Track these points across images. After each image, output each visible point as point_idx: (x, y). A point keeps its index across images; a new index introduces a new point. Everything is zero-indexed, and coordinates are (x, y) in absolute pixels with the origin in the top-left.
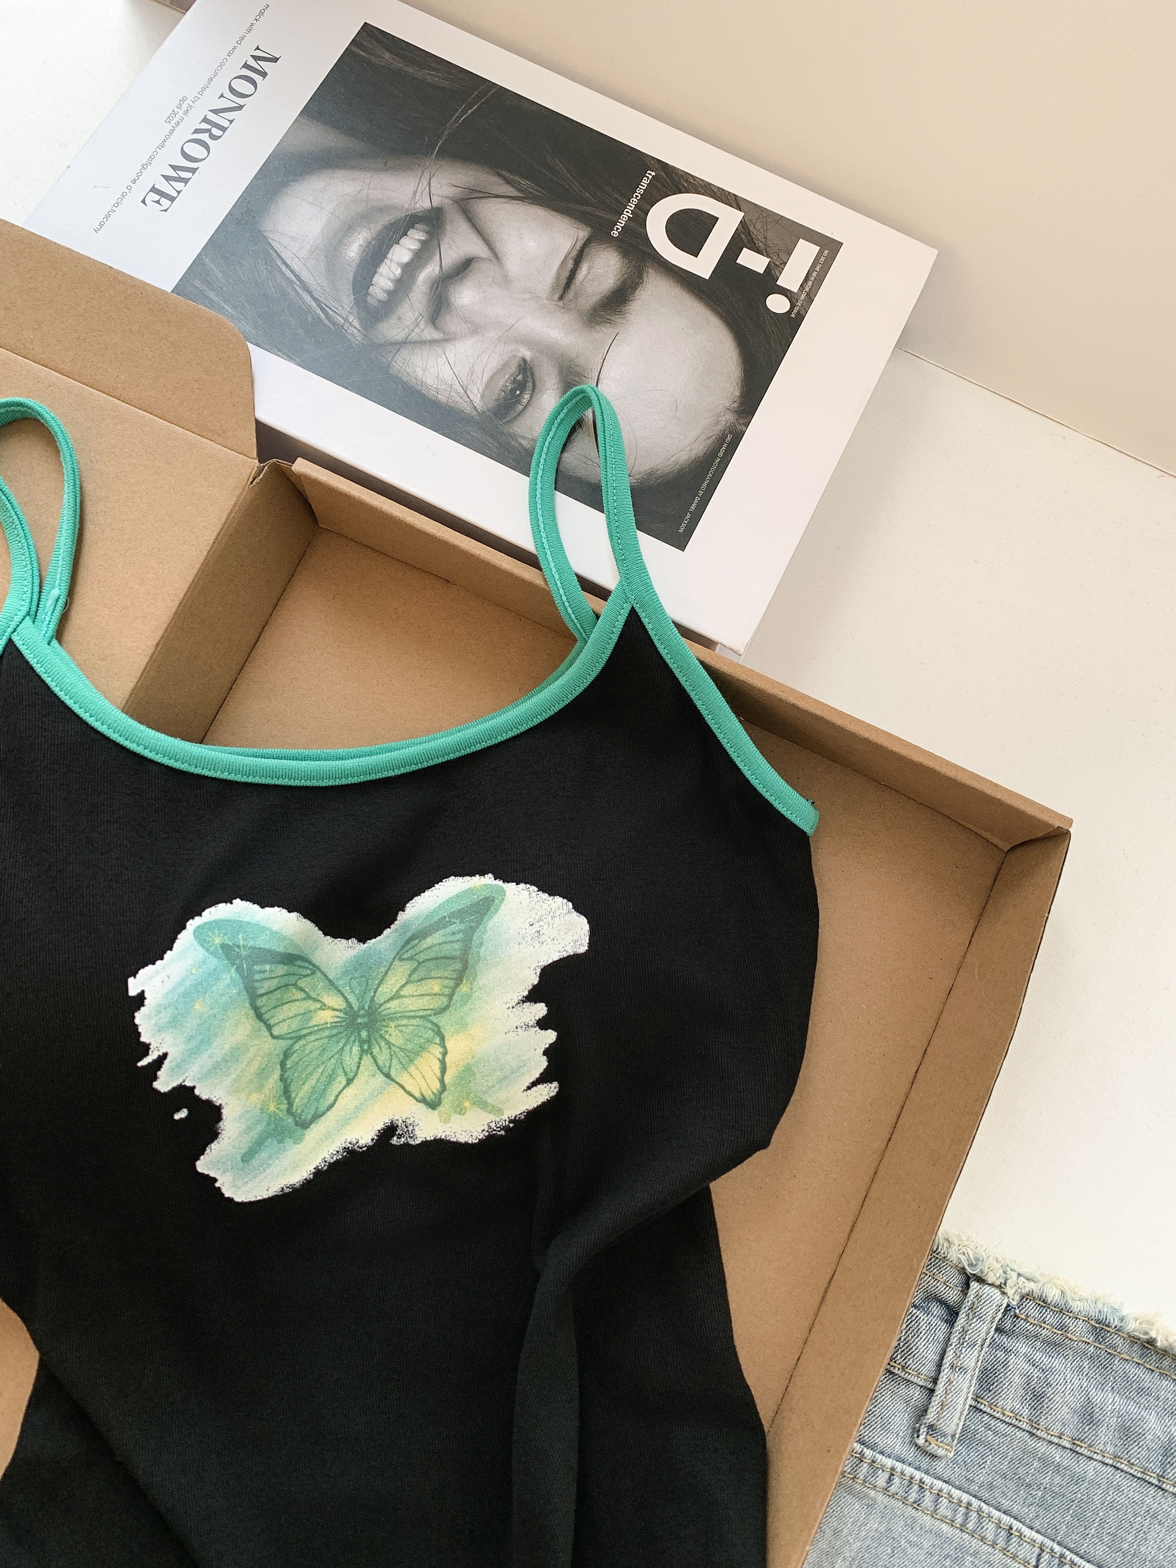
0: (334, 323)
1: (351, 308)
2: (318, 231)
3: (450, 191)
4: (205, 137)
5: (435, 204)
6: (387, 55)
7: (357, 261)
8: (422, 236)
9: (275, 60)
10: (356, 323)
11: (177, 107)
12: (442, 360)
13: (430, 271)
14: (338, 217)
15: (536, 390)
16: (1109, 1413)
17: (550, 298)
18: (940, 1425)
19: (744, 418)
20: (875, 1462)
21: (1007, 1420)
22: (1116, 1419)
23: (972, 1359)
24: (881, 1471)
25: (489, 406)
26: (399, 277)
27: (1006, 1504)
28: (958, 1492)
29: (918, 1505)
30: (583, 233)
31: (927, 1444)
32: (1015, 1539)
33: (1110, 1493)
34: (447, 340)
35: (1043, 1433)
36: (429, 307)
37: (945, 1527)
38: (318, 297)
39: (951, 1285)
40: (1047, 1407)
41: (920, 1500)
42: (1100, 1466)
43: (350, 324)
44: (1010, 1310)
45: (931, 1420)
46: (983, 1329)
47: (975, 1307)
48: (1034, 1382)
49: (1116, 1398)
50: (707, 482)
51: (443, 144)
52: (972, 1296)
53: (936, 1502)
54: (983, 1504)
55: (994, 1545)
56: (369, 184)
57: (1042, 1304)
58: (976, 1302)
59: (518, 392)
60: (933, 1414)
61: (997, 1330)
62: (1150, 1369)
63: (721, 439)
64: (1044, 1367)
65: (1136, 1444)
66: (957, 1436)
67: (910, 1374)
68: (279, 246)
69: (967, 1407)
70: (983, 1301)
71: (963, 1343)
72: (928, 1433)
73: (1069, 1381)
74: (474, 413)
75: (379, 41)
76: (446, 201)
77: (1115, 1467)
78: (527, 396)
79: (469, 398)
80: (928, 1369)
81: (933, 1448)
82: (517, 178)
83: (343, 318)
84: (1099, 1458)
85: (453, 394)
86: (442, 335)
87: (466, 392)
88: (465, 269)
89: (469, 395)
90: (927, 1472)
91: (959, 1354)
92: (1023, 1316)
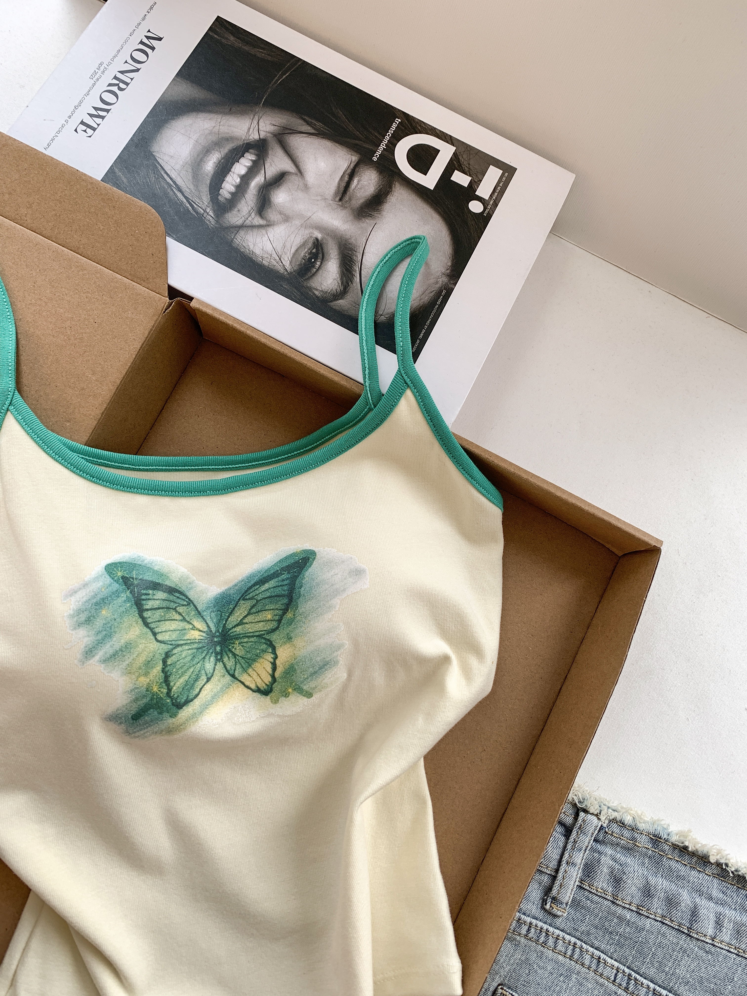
0: (197, 213)
1: (208, 203)
2: (188, 152)
3: (271, 128)
4: (115, 89)
5: (261, 137)
6: (232, 38)
7: (212, 173)
8: (253, 158)
9: (160, 39)
10: (211, 213)
11: (97, 69)
12: (265, 238)
13: (258, 180)
14: (200, 144)
15: (324, 259)
16: (659, 890)
17: (334, 200)
18: (560, 897)
19: (454, 280)
20: (520, 920)
21: (599, 894)
22: (663, 894)
23: (579, 858)
24: (523, 925)
25: (295, 268)
26: (239, 184)
27: (597, 944)
28: (568, 936)
29: (545, 944)
30: (355, 158)
31: (551, 908)
32: (601, 965)
33: (659, 938)
34: (268, 226)
35: (620, 902)
36: (257, 204)
37: (560, 958)
38: (188, 196)
39: (568, 814)
40: (623, 887)
41: (546, 941)
42: (653, 922)
43: (208, 214)
44: (602, 829)
45: (554, 894)
46: (586, 840)
47: (582, 827)
48: (615, 872)
49: (664, 881)
50: (430, 320)
51: (266, 98)
52: (581, 821)
53: (556, 943)
54: (583, 944)
55: (589, 968)
56: (220, 123)
57: (621, 825)
58: (583, 825)
59: (313, 260)
60: (555, 891)
61: (594, 840)
62: (685, 864)
63: (440, 292)
64: (622, 863)
65: (675, 908)
66: (569, 904)
67: (542, 867)
68: (163, 162)
69: (576, 886)
70: (586, 824)
71: (574, 849)
72: (552, 902)
73: (636, 871)
74: (286, 273)
75: (227, 29)
76: (268, 135)
77: (662, 922)
78: (318, 263)
79: (282, 263)
80: (553, 864)
81: (555, 911)
82: (313, 121)
83: (203, 210)
84: (653, 917)
85: (272, 260)
86: (265, 222)
87: (280, 259)
88: (280, 180)
89: (282, 261)
90: (550, 925)
91: (571, 855)
92: (610, 832)
